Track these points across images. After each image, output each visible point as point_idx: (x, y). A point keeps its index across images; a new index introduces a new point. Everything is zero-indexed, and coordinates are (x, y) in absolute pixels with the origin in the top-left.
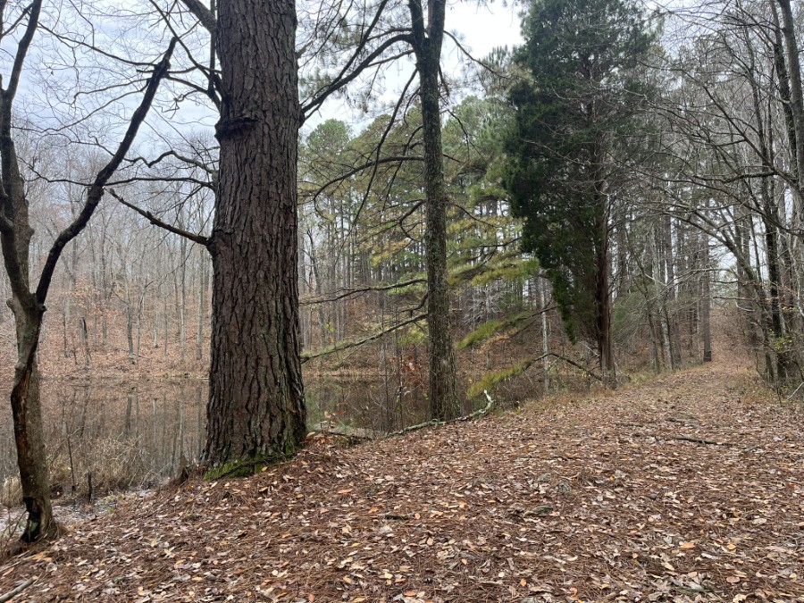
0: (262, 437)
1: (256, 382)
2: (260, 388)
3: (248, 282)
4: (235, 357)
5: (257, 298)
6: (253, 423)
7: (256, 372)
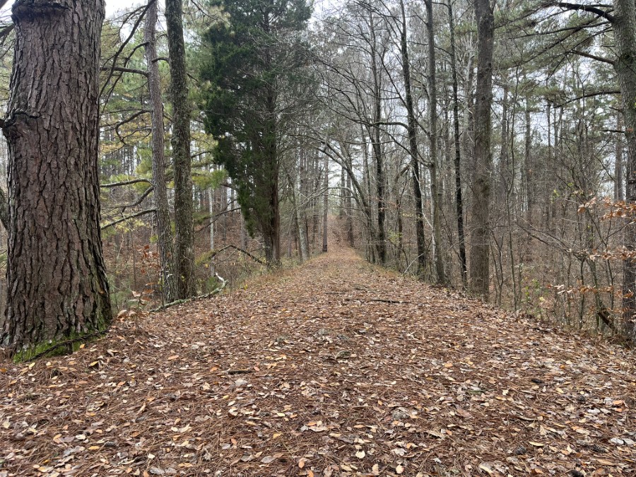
0: (76, 317)
1: (68, 265)
2: (72, 270)
3: (58, 167)
4: (45, 240)
5: (68, 184)
6: (66, 304)
7: (68, 255)
